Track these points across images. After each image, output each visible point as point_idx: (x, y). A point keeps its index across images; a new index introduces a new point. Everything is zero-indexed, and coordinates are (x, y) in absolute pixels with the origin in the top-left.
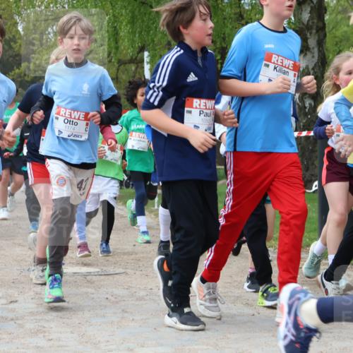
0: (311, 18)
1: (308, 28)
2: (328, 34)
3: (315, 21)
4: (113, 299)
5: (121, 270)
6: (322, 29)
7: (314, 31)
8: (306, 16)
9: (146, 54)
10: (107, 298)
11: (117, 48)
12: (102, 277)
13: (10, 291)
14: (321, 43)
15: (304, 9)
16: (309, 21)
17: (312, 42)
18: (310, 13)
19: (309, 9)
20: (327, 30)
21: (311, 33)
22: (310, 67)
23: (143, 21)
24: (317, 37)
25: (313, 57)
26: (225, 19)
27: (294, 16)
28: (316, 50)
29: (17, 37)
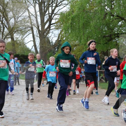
5: (91, 99)
13: (67, 103)
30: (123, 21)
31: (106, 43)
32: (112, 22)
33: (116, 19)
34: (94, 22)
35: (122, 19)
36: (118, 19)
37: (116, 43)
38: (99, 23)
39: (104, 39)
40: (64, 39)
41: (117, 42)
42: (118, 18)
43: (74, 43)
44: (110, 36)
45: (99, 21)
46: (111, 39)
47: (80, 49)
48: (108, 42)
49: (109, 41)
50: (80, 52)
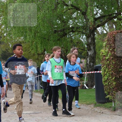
0: (91, 41)
1: (91, 44)
2: (96, 45)
3: (92, 42)
4: (38, 120)
6: (94, 44)
7: (92, 45)
8: (90, 41)
9: (46, 52)
10: (36, 120)
11: (37, 51)
12: (34, 114)
14: (94, 48)
15: (89, 39)
16: (91, 42)
17: (92, 48)
18: (91, 40)
19: (91, 39)
20: (96, 44)
21: (91, 45)
22: (92, 54)
23: (44, 43)
24: (93, 46)
25: (92, 51)
26: (67, 42)
27: (87, 41)
28: (93, 50)
29: (10, 48)
30: (79, 12)
31: (58, 40)
32: (65, 13)
33: (69, 9)
34: (41, 13)
35: (77, 9)
36: (72, 9)
37: (71, 40)
38: (49, 14)
39: (56, 34)
40: (5, 35)
41: (71, 38)
42: (72, 7)
43: (18, 40)
44: (64, 31)
45: (49, 12)
46: (64, 34)
47: (25, 48)
48: (60, 38)
49: (62, 37)
50: (26, 51)
